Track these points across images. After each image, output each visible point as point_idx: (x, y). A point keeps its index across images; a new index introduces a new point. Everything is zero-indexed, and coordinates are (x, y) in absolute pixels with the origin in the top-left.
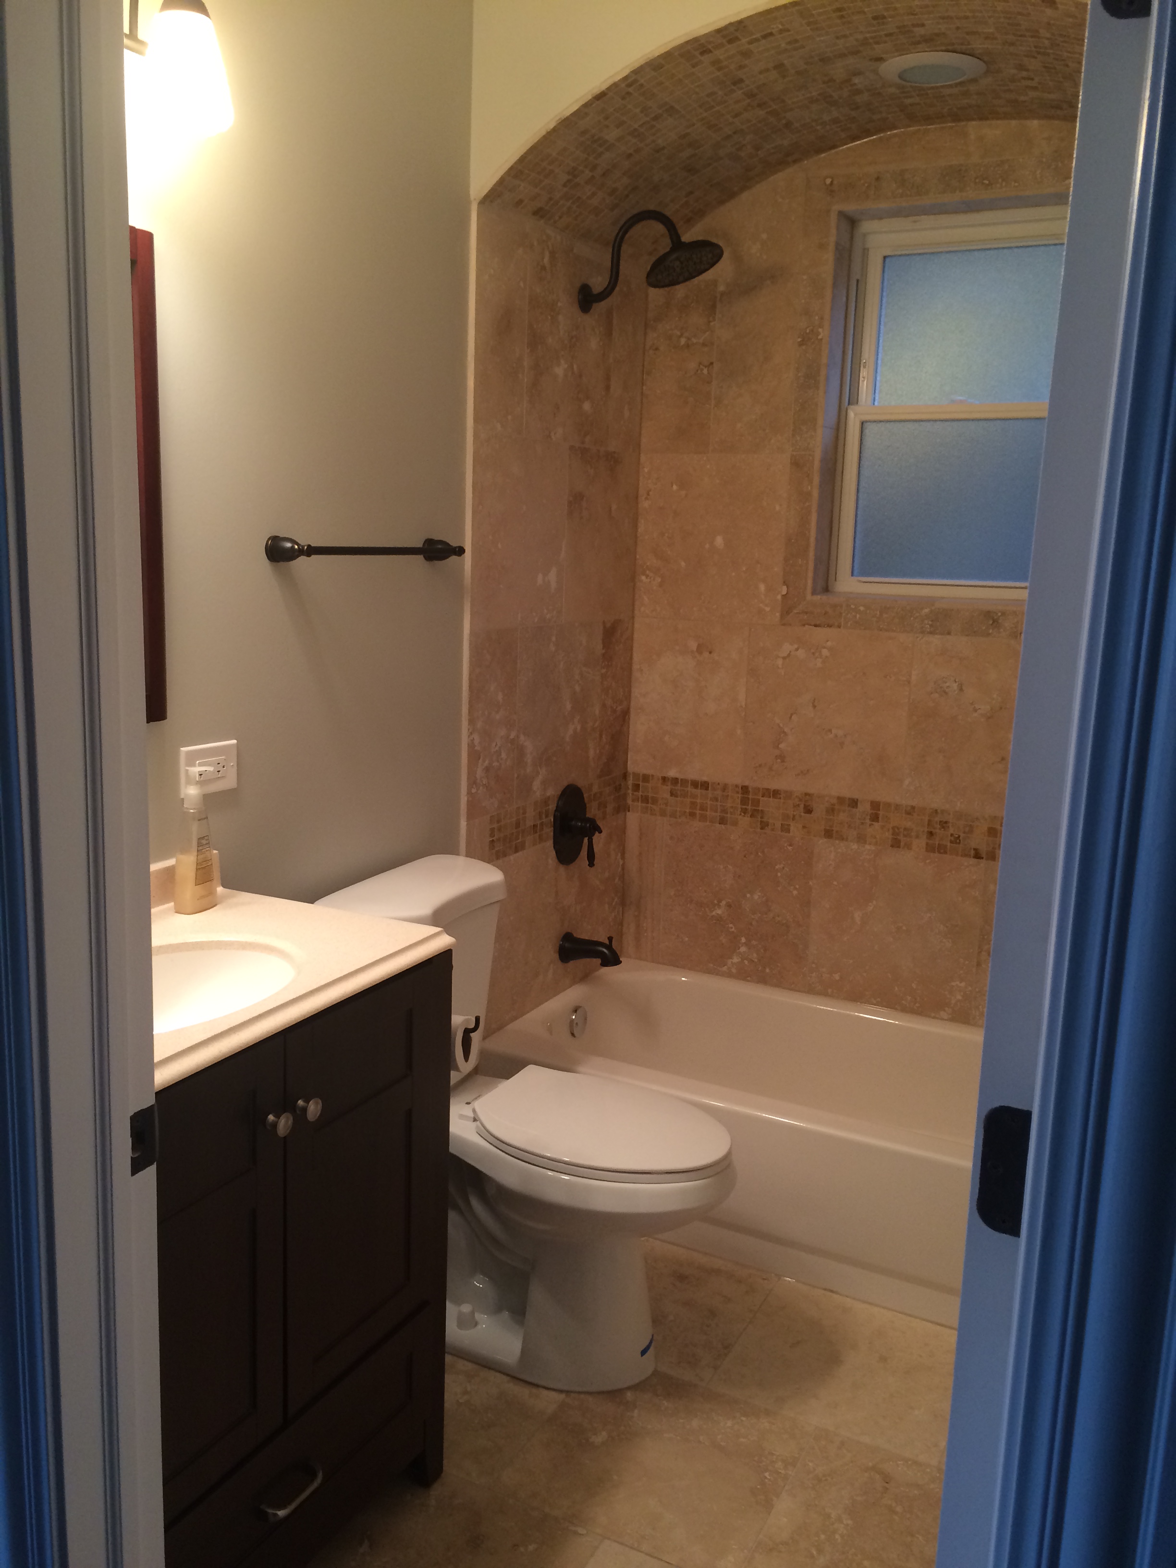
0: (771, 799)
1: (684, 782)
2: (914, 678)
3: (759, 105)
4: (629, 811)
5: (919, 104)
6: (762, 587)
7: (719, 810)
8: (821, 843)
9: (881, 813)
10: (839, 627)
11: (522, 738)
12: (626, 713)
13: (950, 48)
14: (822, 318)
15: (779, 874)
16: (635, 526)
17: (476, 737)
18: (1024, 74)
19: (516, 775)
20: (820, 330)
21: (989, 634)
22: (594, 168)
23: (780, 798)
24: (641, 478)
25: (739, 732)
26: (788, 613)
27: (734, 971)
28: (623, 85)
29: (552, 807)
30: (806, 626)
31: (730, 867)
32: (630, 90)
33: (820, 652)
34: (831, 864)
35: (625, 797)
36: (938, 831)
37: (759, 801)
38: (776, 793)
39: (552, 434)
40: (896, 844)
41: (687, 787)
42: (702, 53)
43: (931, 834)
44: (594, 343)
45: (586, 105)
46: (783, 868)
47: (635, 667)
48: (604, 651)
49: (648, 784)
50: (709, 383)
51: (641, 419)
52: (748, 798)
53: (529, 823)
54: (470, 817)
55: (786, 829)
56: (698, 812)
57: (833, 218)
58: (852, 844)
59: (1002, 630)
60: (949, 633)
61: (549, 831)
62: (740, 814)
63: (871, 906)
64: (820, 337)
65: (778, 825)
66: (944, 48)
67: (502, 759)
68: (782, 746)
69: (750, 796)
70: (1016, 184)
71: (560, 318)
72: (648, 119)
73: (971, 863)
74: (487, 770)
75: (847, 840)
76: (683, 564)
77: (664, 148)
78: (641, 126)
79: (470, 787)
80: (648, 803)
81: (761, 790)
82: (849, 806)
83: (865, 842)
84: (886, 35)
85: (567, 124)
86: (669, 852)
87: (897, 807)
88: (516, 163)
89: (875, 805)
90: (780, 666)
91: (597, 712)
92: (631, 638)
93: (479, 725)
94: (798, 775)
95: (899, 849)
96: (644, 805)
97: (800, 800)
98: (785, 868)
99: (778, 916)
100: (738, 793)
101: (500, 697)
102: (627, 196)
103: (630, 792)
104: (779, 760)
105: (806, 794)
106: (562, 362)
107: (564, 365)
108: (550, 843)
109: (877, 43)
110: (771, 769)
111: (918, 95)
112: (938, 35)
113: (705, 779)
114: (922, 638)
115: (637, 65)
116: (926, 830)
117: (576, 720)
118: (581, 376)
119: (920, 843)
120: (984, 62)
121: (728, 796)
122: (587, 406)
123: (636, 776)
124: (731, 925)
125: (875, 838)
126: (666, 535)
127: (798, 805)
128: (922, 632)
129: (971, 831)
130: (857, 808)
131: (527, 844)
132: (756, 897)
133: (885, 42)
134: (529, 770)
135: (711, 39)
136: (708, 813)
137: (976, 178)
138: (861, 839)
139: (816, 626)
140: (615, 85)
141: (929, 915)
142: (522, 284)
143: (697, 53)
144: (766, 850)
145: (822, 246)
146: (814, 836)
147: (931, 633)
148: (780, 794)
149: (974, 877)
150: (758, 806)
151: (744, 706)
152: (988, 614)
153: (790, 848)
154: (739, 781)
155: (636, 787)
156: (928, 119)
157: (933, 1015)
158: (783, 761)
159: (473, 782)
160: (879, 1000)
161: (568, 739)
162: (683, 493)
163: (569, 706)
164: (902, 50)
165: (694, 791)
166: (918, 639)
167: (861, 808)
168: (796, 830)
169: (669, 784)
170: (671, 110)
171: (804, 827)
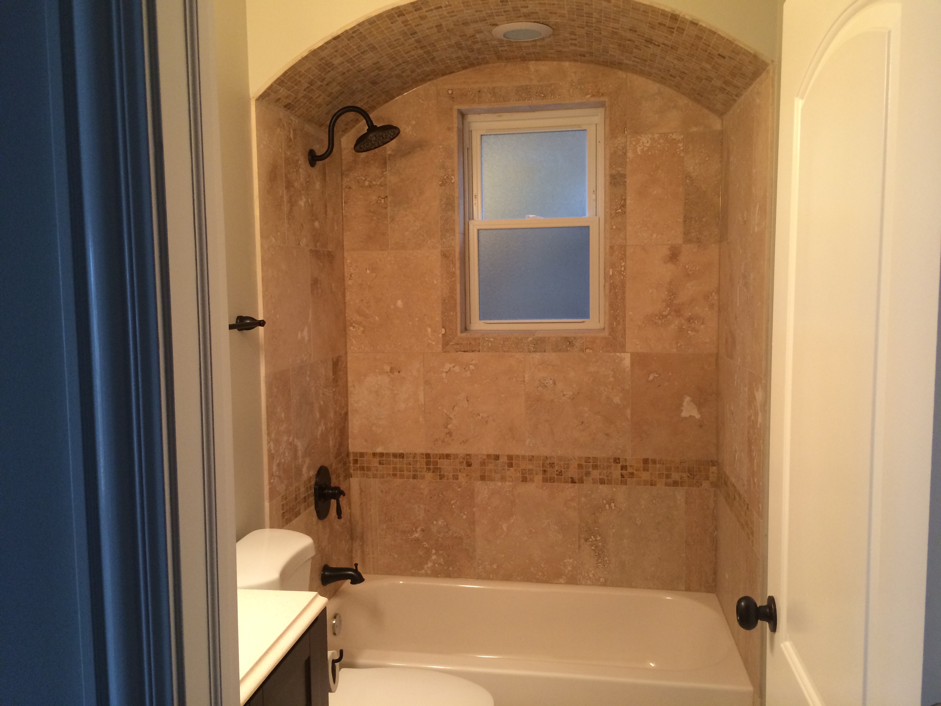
0: (445, 460)
1: (388, 455)
2: (526, 379)
3: (421, 48)
4: (352, 477)
5: (506, 50)
6: (429, 330)
7: (412, 471)
8: (478, 483)
9: (514, 462)
10: (479, 351)
11: (296, 440)
12: (346, 414)
13: (536, 20)
14: (453, 171)
15: (454, 507)
16: (344, 296)
17: (272, 444)
18: (573, 37)
19: (293, 466)
20: (453, 177)
21: (567, 351)
22: (323, 80)
23: (451, 459)
24: (345, 266)
25: (421, 419)
26: (447, 344)
27: (429, 572)
28: (351, 32)
29: (313, 483)
30: (459, 352)
31: (422, 506)
32: (354, 35)
33: (469, 368)
34: (485, 497)
35: (348, 468)
36: (549, 469)
37: (437, 462)
38: (448, 456)
39: (301, 243)
40: (524, 480)
41: (389, 458)
42: (399, 16)
43: (545, 471)
44: (318, 185)
45: (327, 43)
46: (456, 502)
47: (350, 384)
48: (333, 377)
49: (364, 458)
50: (386, 208)
51: (343, 230)
52: (431, 461)
53: (302, 496)
54: (271, 499)
55: (456, 478)
56: (398, 473)
57: (455, 114)
58: (498, 482)
59: (575, 348)
60: (545, 351)
61: (312, 499)
62: (426, 472)
63: (512, 520)
64: (452, 181)
65: (451, 475)
66: (533, 20)
67: (286, 457)
68: (449, 426)
69: (432, 460)
70: (560, 97)
71: (301, 170)
72: (359, 52)
73: (570, 486)
74: (278, 465)
75: (494, 480)
76: (377, 318)
77: (363, 70)
78: (354, 57)
79: (270, 479)
80: (364, 471)
81: (438, 455)
82: (494, 459)
83: (506, 481)
84: (505, 12)
85: (314, 53)
86: (381, 501)
87: (524, 457)
88: (281, 76)
89: (510, 457)
90: (444, 377)
91: (332, 417)
92: (346, 367)
93: (273, 436)
94: (461, 443)
95: (526, 482)
96: (362, 472)
97: (464, 459)
98: (457, 502)
99: (455, 533)
100: (423, 458)
101: (283, 415)
102: (337, 97)
103: (352, 465)
104: (448, 435)
105: (467, 455)
106: (303, 197)
107: (304, 200)
108: (313, 507)
109: (498, 16)
110: (443, 441)
111: (507, 46)
112: (532, 13)
113: (401, 451)
114: (529, 355)
115: (361, 21)
116: (542, 469)
117: (322, 424)
118: (312, 205)
119: (539, 478)
120: (553, 29)
121: (417, 461)
122: (317, 224)
123: (355, 454)
124: (425, 543)
125: (511, 477)
126: (365, 301)
127: (463, 462)
128: (530, 352)
129: (568, 468)
130: (499, 460)
131: (301, 511)
132: (440, 523)
133: (503, 15)
134: (300, 460)
135: (406, 8)
136: (405, 473)
137: (537, 93)
138: (503, 479)
139: (464, 352)
140: (346, 31)
141: (548, 521)
142: (280, 150)
143: (396, 16)
144: (444, 493)
145: (449, 129)
146: (475, 480)
147: (535, 352)
148: (450, 456)
149: (572, 495)
150: (437, 465)
151: (423, 404)
152: (567, 339)
153: (459, 490)
154: (423, 451)
155: (356, 461)
156: (508, 59)
157: (555, 582)
158: (450, 436)
159: (271, 475)
160: (522, 577)
161: (319, 437)
162: (374, 275)
163: (318, 415)
164: (510, 20)
165: (395, 460)
166: (527, 356)
167: (501, 460)
168: (462, 479)
169: (378, 457)
170: (373, 48)
171: (467, 475)
